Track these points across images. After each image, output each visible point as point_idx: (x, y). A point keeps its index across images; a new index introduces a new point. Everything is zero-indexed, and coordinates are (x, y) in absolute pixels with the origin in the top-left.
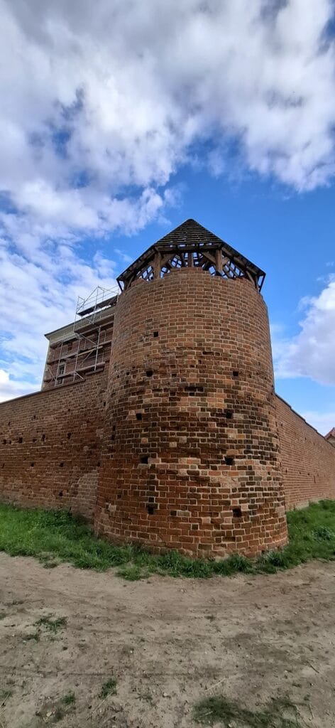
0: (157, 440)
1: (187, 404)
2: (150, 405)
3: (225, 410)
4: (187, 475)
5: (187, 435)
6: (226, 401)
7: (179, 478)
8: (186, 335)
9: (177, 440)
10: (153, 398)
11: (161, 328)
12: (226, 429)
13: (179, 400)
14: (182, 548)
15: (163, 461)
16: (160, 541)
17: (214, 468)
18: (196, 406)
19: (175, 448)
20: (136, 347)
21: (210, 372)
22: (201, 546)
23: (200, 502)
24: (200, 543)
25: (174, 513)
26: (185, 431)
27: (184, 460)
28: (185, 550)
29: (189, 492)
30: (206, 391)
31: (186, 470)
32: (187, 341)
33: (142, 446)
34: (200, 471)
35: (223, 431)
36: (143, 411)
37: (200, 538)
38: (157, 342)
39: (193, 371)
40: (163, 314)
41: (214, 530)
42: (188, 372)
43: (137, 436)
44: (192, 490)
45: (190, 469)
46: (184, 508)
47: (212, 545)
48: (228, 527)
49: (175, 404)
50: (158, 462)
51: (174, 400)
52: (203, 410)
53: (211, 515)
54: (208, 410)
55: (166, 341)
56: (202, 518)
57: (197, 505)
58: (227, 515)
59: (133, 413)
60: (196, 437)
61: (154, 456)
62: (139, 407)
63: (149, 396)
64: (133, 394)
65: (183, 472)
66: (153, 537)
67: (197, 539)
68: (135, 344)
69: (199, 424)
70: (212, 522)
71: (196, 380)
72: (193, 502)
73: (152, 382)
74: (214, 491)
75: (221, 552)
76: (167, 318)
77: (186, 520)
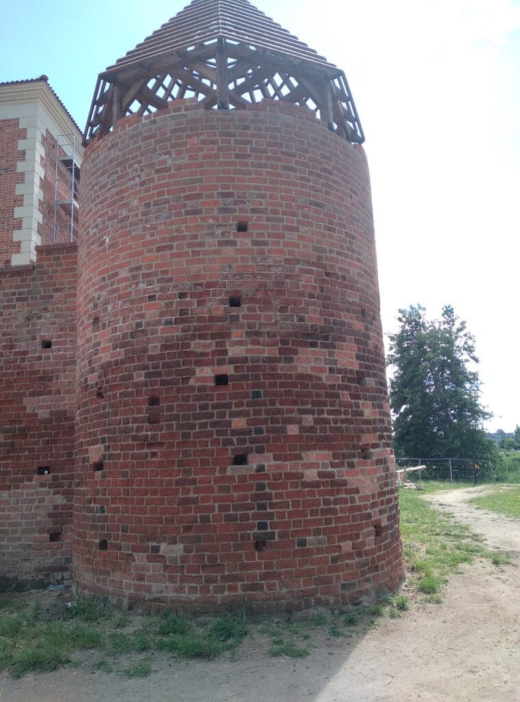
0: (265, 421)
1: (308, 361)
2: (245, 360)
3: (357, 372)
4: (318, 479)
5: (312, 412)
6: (358, 357)
7: (305, 485)
8: (300, 238)
9: (299, 422)
10: (250, 347)
11: (255, 216)
12: (361, 402)
13: (296, 352)
14: (319, 595)
15: (276, 458)
16: (284, 590)
17: (351, 465)
18: (322, 365)
19: (295, 436)
20: (201, 244)
21: (337, 308)
22: (344, 586)
23: (338, 520)
24: (342, 582)
25: (302, 543)
26: (309, 406)
27: (312, 456)
28: (323, 597)
29: (322, 506)
30: (334, 339)
31: (315, 471)
32: (302, 249)
33: (234, 432)
34: (335, 470)
35: (357, 405)
36: (229, 370)
37: (341, 574)
38: (248, 241)
39: (314, 304)
40: (256, 188)
41: (357, 559)
42: (307, 304)
43: (222, 415)
44: (326, 502)
45: (321, 470)
46: (317, 532)
47: (356, 581)
48: (372, 552)
49: (291, 360)
50: (268, 461)
51: (288, 354)
52: (331, 370)
53: (351, 538)
54: (339, 371)
55: (265, 243)
56: (341, 544)
57: (333, 525)
58: (369, 534)
59: (207, 372)
60: (326, 416)
61: (260, 450)
62: (221, 362)
63: (240, 343)
64: (202, 337)
65: (311, 475)
66: (271, 587)
67: (338, 578)
68: (195, 237)
69: (328, 395)
70: (353, 548)
71: (319, 320)
72: (329, 522)
73: (245, 317)
74: (353, 500)
75: (367, 590)
76: (263, 196)
77: (320, 550)
